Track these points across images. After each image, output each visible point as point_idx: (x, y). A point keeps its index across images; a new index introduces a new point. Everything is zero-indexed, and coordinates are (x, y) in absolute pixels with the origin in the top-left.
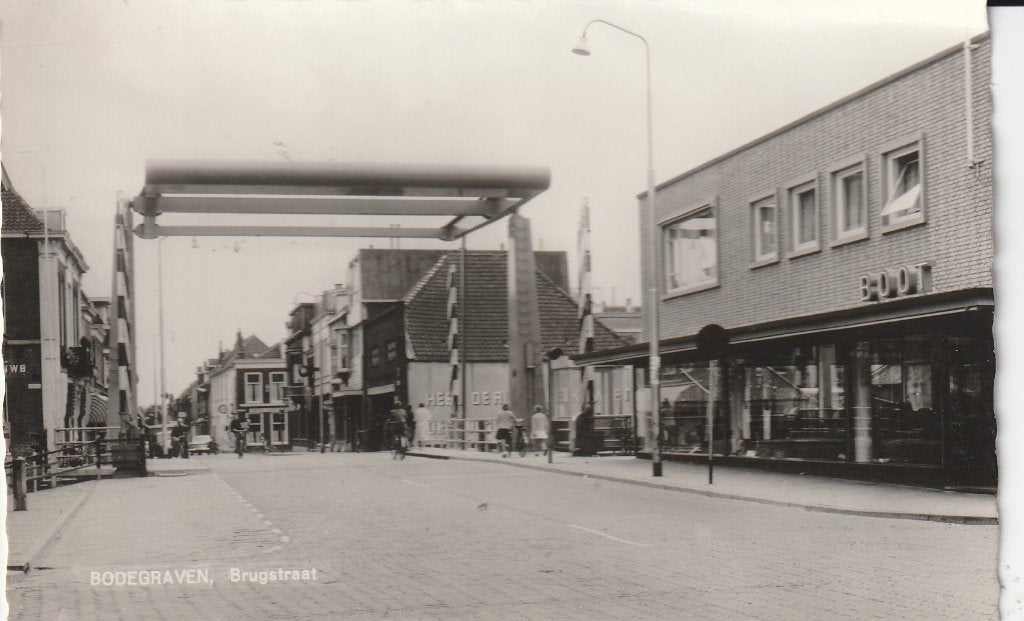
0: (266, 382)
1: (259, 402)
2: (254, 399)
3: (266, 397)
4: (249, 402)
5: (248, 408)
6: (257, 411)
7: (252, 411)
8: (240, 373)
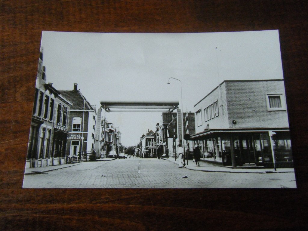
0: (152, 141)
1: (151, 146)
2: (150, 145)
3: (152, 145)
4: (148, 146)
5: (148, 147)
6: (150, 148)
7: (149, 148)
8: (147, 139)
